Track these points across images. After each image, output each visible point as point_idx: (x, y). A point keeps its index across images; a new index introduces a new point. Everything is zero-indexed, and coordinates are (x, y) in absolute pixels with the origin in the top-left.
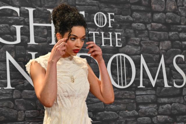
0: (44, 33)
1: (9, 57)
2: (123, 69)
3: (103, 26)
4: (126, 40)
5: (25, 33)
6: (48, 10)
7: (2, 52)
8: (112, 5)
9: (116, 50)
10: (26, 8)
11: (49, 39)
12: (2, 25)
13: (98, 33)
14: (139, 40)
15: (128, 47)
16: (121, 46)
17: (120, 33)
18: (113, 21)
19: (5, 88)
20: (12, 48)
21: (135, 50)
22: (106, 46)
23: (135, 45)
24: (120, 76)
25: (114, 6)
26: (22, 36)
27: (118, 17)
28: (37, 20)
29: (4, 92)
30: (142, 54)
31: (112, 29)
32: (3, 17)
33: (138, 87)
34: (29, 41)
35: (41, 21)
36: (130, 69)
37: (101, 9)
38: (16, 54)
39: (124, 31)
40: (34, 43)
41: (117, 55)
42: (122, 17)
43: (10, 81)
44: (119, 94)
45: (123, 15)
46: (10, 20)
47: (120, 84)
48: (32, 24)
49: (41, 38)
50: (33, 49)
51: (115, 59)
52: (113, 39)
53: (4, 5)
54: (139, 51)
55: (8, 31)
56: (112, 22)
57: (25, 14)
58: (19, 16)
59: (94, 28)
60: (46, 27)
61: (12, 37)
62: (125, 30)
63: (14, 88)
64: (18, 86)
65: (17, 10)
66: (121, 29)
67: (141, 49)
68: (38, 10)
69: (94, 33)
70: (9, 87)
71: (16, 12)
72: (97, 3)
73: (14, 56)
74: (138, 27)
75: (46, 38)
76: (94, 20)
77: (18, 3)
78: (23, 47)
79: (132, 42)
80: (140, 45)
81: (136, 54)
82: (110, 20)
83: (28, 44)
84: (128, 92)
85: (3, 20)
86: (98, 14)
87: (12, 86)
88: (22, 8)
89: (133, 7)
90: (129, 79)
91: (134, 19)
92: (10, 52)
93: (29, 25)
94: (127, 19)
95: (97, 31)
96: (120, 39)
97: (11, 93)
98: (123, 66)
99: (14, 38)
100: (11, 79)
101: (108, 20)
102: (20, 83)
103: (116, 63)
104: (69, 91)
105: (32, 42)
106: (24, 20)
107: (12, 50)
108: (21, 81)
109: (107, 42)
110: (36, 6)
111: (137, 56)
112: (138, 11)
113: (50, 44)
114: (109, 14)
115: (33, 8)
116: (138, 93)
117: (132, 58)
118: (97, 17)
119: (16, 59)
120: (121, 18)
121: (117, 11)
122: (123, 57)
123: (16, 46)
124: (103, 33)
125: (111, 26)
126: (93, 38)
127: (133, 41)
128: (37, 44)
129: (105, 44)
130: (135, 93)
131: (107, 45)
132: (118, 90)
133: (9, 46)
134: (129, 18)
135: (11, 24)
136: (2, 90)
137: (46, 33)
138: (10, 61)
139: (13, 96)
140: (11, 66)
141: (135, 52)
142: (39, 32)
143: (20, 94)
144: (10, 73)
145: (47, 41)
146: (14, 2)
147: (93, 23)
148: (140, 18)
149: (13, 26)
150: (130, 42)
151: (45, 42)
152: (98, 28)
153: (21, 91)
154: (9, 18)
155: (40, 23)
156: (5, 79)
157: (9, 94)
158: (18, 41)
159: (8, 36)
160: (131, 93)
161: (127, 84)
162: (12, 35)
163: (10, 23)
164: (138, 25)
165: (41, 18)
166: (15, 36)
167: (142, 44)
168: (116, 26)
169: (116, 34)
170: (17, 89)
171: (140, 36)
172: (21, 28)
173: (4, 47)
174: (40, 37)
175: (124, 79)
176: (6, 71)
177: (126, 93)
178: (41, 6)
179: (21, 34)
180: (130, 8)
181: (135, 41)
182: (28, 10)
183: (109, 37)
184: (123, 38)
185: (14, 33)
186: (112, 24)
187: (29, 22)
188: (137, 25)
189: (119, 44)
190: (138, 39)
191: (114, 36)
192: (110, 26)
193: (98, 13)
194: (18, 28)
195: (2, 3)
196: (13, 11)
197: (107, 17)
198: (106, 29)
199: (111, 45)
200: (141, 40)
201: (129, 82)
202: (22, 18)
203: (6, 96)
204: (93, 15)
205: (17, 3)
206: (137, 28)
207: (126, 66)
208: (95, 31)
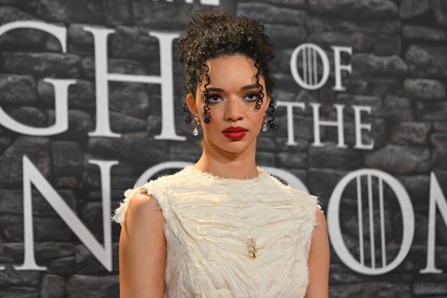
0: (139, 102)
1: (31, 174)
2: (377, 216)
3: (317, 86)
4: (385, 130)
5: (82, 102)
6: (153, 34)
7: (12, 160)
8: (346, 24)
9: (356, 159)
10: (87, 28)
11: (155, 122)
12: (14, 79)
13: (302, 105)
14: (426, 130)
15: (392, 150)
16: (370, 147)
17: (368, 109)
18: (347, 71)
19: (17, 268)
20: (41, 147)
21: (413, 158)
22: (325, 147)
23: (412, 145)
24: (367, 238)
25: (351, 27)
26: (73, 112)
27: (363, 60)
28: (120, 65)
29: (15, 281)
30: (435, 172)
31: (343, 96)
32: (17, 54)
33: (423, 271)
34: (93, 128)
35: (130, 66)
36: (397, 215)
37: (313, 36)
38: (52, 164)
39: (379, 103)
40: (109, 133)
41: (357, 174)
42: (374, 60)
43: (35, 245)
44: (362, 291)
45: (379, 54)
46: (38, 61)
47: (368, 263)
48: (103, 77)
49: (129, 118)
50: (104, 150)
51: (351, 187)
52: (348, 125)
53: (21, 18)
54: (425, 161)
55: (31, 97)
56: (345, 74)
57: (84, 47)
58: (64, 50)
59: (291, 92)
60: (146, 85)
61: (41, 115)
62: (383, 99)
63: (44, 269)
64: (57, 263)
65: (60, 33)
66: (371, 95)
67: (430, 158)
68: (122, 33)
69: (290, 106)
70: (30, 264)
71: (56, 40)
72: (300, 16)
73: (46, 170)
74: (422, 91)
75: (145, 118)
76: (289, 67)
77: (62, 11)
78: (74, 145)
79: (405, 136)
80: (429, 145)
81: (415, 172)
82: (338, 67)
83: (91, 134)
84: (389, 286)
85: (17, 64)
86: (301, 51)
87: (39, 260)
88: (75, 26)
89: (409, 31)
90: (393, 246)
91: (412, 67)
92: (35, 160)
93: (93, 80)
94: (392, 65)
95: (301, 101)
96: (368, 127)
97: (35, 282)
98: (376, 207)
99: (47, 116)
100: (37, 240)
101: (332, 68)
102: (65, 252)
103: (356, 198)
104: (235, 286)
105: (103, 128)
106: (78, 65)
107: (41, 152)
108: (67, 248)
109: (329, 134)
110: (115, 23)
111: (420, 178)
112: (423, 42)
113: (157, 137)
114: (337, 50)
115: (109, 26)
116: (421, 289)
117: (403, 183)
118: (300, 58)
119: (52, 179)
120: (373, 64)
121: (360, 42)
122: (375, 179)
123: (55, 142)
124: (316, 107)
125: (343, 85)
126: (286, 121)
127: (409, 133)
128: (118, 136)
129: (322, 140)
130: (412, 289)
131: (328, 144)
132: (359, 280)
133: (32, 141)
134: (396, 64)
135: (39, 76)
136: (9, 275)
137: (144, 105)
138: (33, 187)
139: (39, 291)
140: (37, 200)
141: (412, 165)
142: (123, 99)
143: (64, 288)
144: (35, 223)
145: (148, 129)
146: (51, 9)
147: (286, 77)
148: (429, 64)
149: (47, 80)
150: (399, 135)
151: (143, 129)
152: (303, 93)
153: (67, 276)
154: (35, 55)
155: (127, 73)
156: (18, 239)
157: (28, 285)
158: (61, 125)
159: (31, 109)
160: (398, 288)
161: (389, 262)
162: (42, 110)
163: (38, 72)
164: (425, 85)
165: (131, 57)
166: (51, 112)
167: (433, 141)
168: (357, 86)
169: (357, 110)
170: (53, 270)
171: (428, 117)
172: (71, 89)
173: (16, 143)
174: (128, 114)
175: (378, 246)
176: (21, 215)
177: (384, 289)
178: (130, 23)
179: (71, 106)
180: (399, 32)
181: (414, 131)
182: (91, 35)
183: (335, 119)
184: (379, 121)
185: (48, 102)
186: (346, 81)
187: (93, 71)
188: (419, 84)
189: (364, 142)
190: (422, 125)
191: (349, 116)
192: (338, 86)
193: (303, 46)
194: (61, 88)
195: (16, 13)
196: (46, 36)
197: (331, 58)
198: (326, 96)
199: (341, 144)
200: (432, 131)
201: (392, 255)
202: (74, 58)
203: (21, 291)
204: (288, 52)
205: (60, 13)
206: (419, 94)
207: (385, 208)
208: (293, 100)
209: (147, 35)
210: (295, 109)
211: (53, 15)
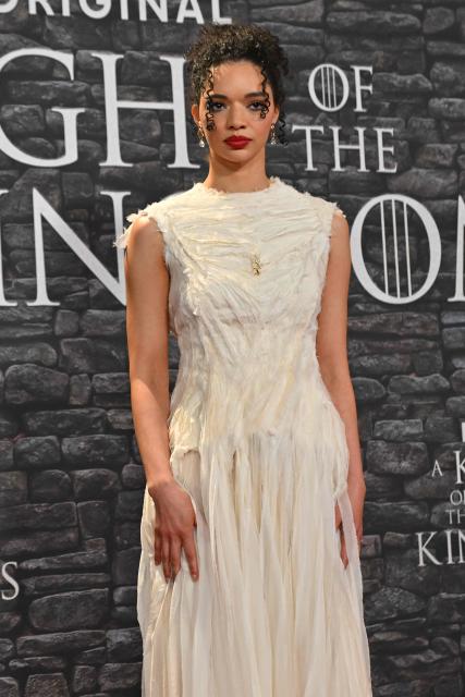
0: (150, 130)
1: (42, 207)
2: (401, 243)
3: (336, 108)
4: (410, 152)
5: (92, 131)
6: (162, 58)
7: (21, 193)
8: (366, 42)
9: (379, 184)
10: (95, 54)
11: (167, 150)
12: (21, 108)
13: (321, 129)
14: (453, 152)
15: (417, 173)
16: (394, 171)
17: (391, 131)
18: (368, 92)
19: (29, 304)
20: (51, 179)
21: (440, 182)
22: (346, 172)
23: (439, 167)
24: (391, 266)
25: (372, 44)
26: (82, 142)
27: (385, 79)
28: (131, 91)
29: (28, 317)
30: (462, 195)
31: (365, 118)
32: (23, 83)
33: (450, 300)
34: (105, 159)
35: (140, 92)
36: (423, 242)
37: (331, 56)
38: (62, 196)
39: (404, 123)
40: (120, 163)
41: (381, 199)
42: (397, 79)
43: (47, 280)
44: (387, 321)
45: (401, 73)
46: (45, 90)
47: (392, 292)
48: (112, 104)
49: (141, 147)
50: (116, 180)
51: (375, 211)
52: (370, 148)
53: (26, 46)
54: (451, 184)
55: (39, 127)
56: (366, 95)
57: (94, 73)
58: (72, 78)
59: (310, 116)
60: (157, 111)
61: (50, 145)
62: (406, 121)
63: (57, 304)
64: (70, 298)
65: (67, 60)
66: (395, 116)
67: (458, 181)
68: (131, 58)
69: (308, 129)
70: (42, 299)
71: (64, 67)
72: (317, 34)
73: (57, 203)
74: (448, 110)
75: (158, 147)
76: (307, 88)
77: (68, 37)
78: (84, 175)
79: (430, 158)
80: (456, 167)
81: (441, 196)
82: (359, 88)
83: (101, 164)
84: (415, 315)
85: (23, 93)
86: (320, 71)
87: (51, 296)
88: (82, 52)
89: (434, 47)
90: (419, 274)
91: (437, 85)
92: (45, 193)
93: (103, 108)
94: (415, 83)
95: (319, 124)
96: (391, 149)
97: (48, 318)
98: (401, 233)
99: (56, 148)
100: (49, 275)
101: (353, 88)
102: (78, 287)
103: (380, 225)
105: (114, 158)
106: (87, 92)
107: (50, 184)
108: (81, 282)
109: (350, 158)
110: (124, 47)
111: (447, 202)
112: (449, 59)
113: (170, 166)
114: (357, 69)
115: (117, 52)
116: (449, 319)
117: (429, 207)
118: (318, 79)
119: (63, 212)
120: (395, 83)
121: (381, 60)
122: (399, 204)
123: (65, 174)
124: (336, 130)
125: (363, 106)
126: (305, 146)
127: (435, 155)
128: (130, 165)
129: (342, 165)
130: (440, 318)
131: (348, 168)
132: (384, 310)
133: (42, 173)
134: (421, 82)
135: (47, 105)
136: (21, 310)
137: (156, 132)
138: (44, 220)
139: (53, 327)
140: (48, 234)
141: (438, 189)
142: (132, 128)
143: (78, 323)
144: (46, 258)
145: (161, 157)
146: (58, 36)
147: (304, 99)
148: (456, 82)
149: (55, 109)
150: (423, 157)
151: (155, 158)
152: (321, 115)
153: (81, 312)
154: (42, 84)
155: (137, 100)
156: (30, 274)
157: (42, 321)
158: (71, 156)
159: (39, 140)
160: (426, 318)
161: (414, 292)
162: (51, 140)
163: (46, 100)
164: (450, 104)
165: (141, 83)
166: (60, 142)
167: (460, 162)
168: (379, 107)
169: (380, 131)
170: (66, 305)
171: (455, 137)
172: (80, 117)
173: (25, 176)
174: (139, 142)
175: (403, 274)
176: (32, 249)
177: (410, 319)
178: (139, 48)
179: (80, 136)
180: (424, 48)
181: (440, 152)
182: (99, 61)
183: (357, 142)
184: (402, 144)
185: (57, 132)
186: (367, 103)
187: (103, 99)
188: (445, 103)
189: (387, 165)
190: (448, 146)
191: (371, 139)
192: (359, 108)
193: (321, 67)
194: (70, 117)
195: (21, 40)
196: (53, 63)
197: (351, 78)
198: (347, 118)
199: (363, 168)
200: (459, 152)
201: (419, 283)
202: (82, 86)
203: (34, 327)
204: (305, 72)
205: (67, 38)
206: (445, 114)
207: (409, 235)
208: (311, 123)
209: (158, 59)
210: (313, 132)
211: (60, 41)
